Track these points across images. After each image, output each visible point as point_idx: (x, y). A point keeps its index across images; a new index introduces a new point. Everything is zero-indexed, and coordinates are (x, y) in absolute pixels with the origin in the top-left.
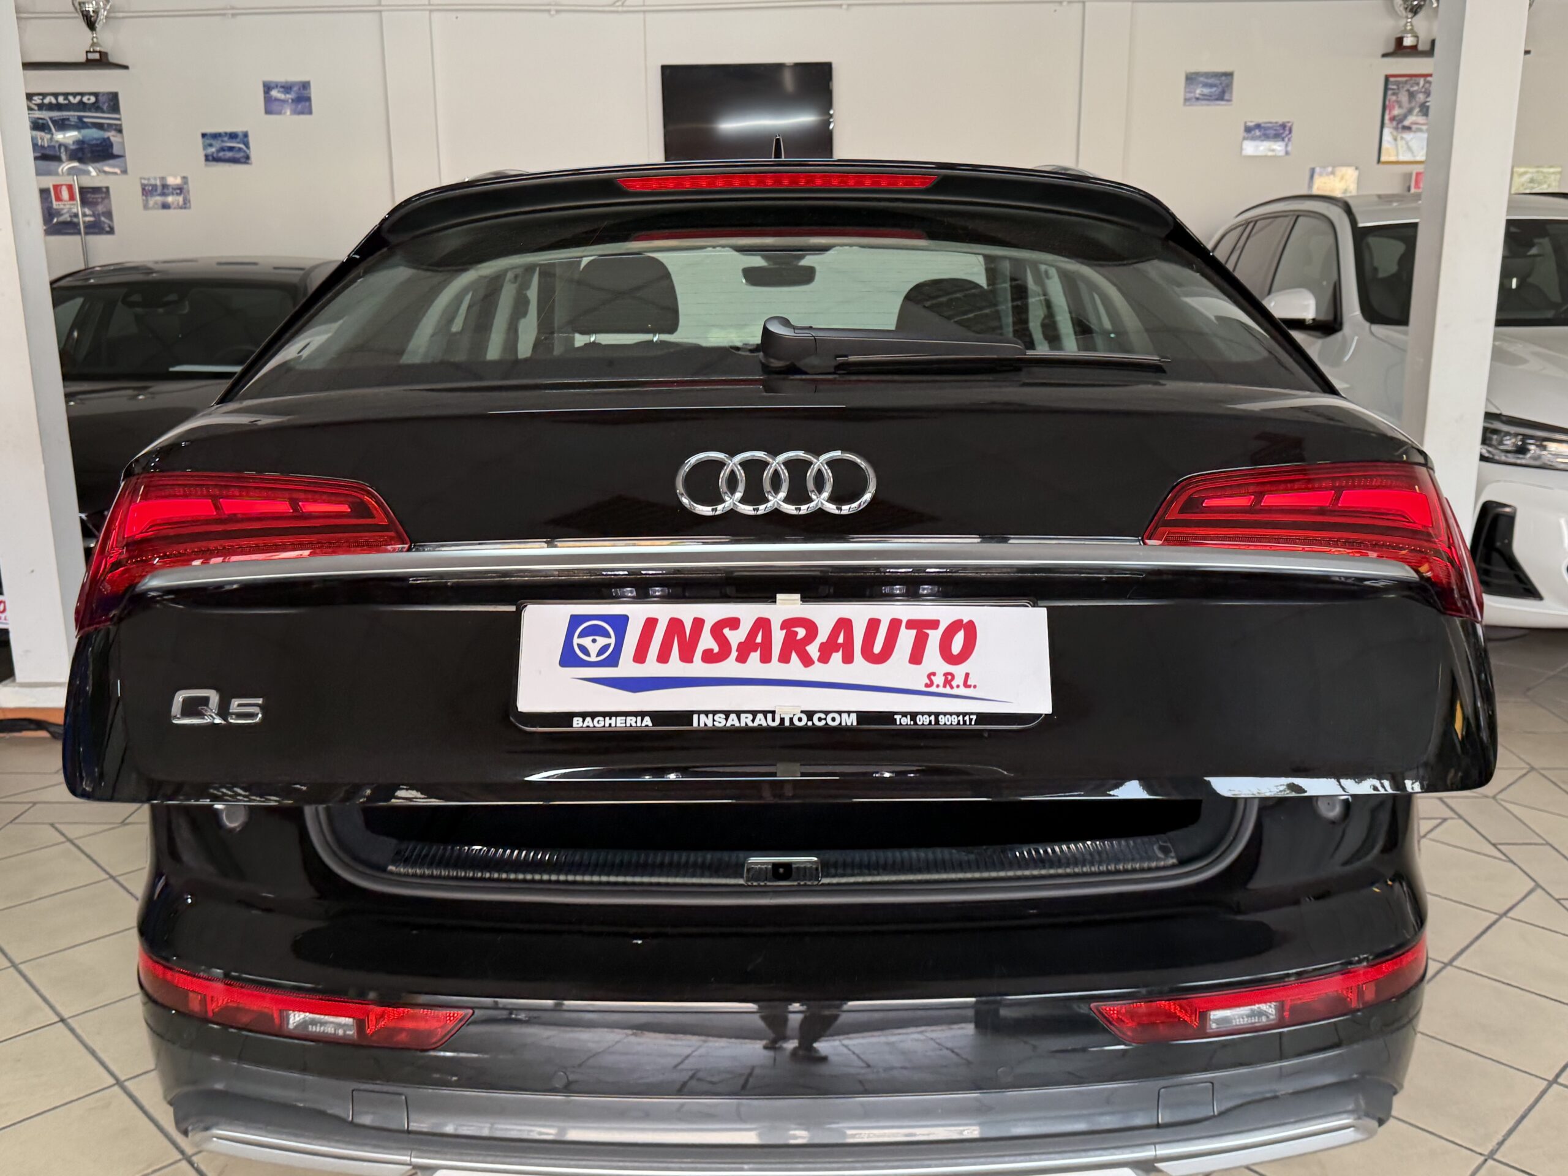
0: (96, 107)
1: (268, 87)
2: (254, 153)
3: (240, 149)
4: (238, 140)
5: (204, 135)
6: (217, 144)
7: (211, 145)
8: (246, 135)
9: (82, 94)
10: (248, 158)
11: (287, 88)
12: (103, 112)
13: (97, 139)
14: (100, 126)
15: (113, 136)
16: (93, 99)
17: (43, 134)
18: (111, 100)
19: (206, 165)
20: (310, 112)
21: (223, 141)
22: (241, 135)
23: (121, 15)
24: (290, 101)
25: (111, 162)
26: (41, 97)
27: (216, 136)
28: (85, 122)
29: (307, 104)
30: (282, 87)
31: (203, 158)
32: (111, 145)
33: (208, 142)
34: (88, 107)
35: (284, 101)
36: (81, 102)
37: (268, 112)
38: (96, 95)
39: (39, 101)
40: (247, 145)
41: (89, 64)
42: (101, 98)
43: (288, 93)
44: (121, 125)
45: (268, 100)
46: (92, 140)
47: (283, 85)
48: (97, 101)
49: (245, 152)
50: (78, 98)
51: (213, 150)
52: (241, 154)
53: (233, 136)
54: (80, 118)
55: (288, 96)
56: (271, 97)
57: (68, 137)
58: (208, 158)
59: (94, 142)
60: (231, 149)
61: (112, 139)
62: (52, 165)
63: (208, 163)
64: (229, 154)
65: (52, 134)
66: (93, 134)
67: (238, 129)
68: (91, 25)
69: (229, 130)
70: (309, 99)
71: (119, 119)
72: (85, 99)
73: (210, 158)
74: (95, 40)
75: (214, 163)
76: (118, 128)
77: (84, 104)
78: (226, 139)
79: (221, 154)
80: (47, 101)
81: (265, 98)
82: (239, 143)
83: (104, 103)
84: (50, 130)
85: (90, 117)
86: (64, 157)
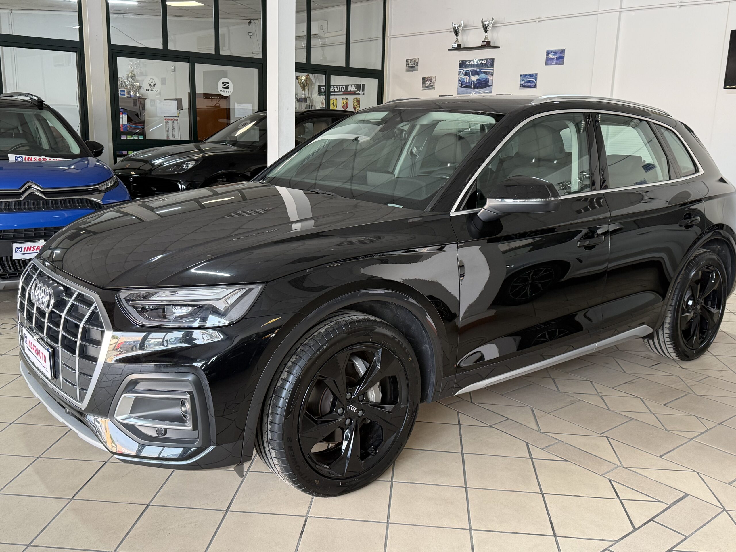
0: (486, 65)
1: (548, 53)
2: (538, 83)
3: (533, 81)
4: (533, 77)
5: (521, 76)
6: (525, 79)
7: (523, 80)
8: (536, 75)
9: (482, 60)
10: (535, 85)
11: (555, 53)
12: (488, 67)
13: (484, 79)
14: (486, 73)
15: (490, 77)
16: (486, 61)
17: (467, 77)
18: (491, 62)
19: (520, 89)
20: (563, 64)
21: (527, 78)
22: (534, 75)
23: (499, 25)
24: (556, 59)
25: (487, 88)
26: (469, 62)
27: (525, 76)
28: (481, 72)
29: (562, 60)
30: (554, 53)
31: (519, 86)
32: (489, 81)
33: (522, 78)
34: (483, 65)
35: (553, 59)
36: (482, 63)
37: (546, 64)
38: (486, 60)
39: (468, 63)
40: (536, 79)
41: (483, 47)
42: (489, 61)
43: (555, 55)
44: (493, 72)
45: (548, 59)
46: (482, 79)
47: (554, 51)
48: (486, 63)
49: (535, 82)
50: (481, 61)
51: (523, 82)
52: (534, 84)
53: (531, 76)
54: (480, 70)
55: (555, 56)
56: (549, 57)
57: (474, 78)
58: (520, 87)
59: (483, 80)
60: (530, 81)
61: (489, 78)
62: (469, 90)
63: (521, 88)
64: (529, 84)
65: (470, 77)
66: (483, 76)
67: (533, 72)
68: (486, 30)
69: (530, 73)
70: (563, 58)
71: (493, 70)
72: (483, 62)
73: (522, 86)
74: (486, 37)
75: (523, 88)
76: (492, 73)
77: (483, 64)
78: (528, 77)
79: (526, 84)
80: (470, 63)
81: (546, 57)
82: (533, 79)
83: (489, 63)
84: (470, 75)
85: (484, 69)
86: (472, 86)
